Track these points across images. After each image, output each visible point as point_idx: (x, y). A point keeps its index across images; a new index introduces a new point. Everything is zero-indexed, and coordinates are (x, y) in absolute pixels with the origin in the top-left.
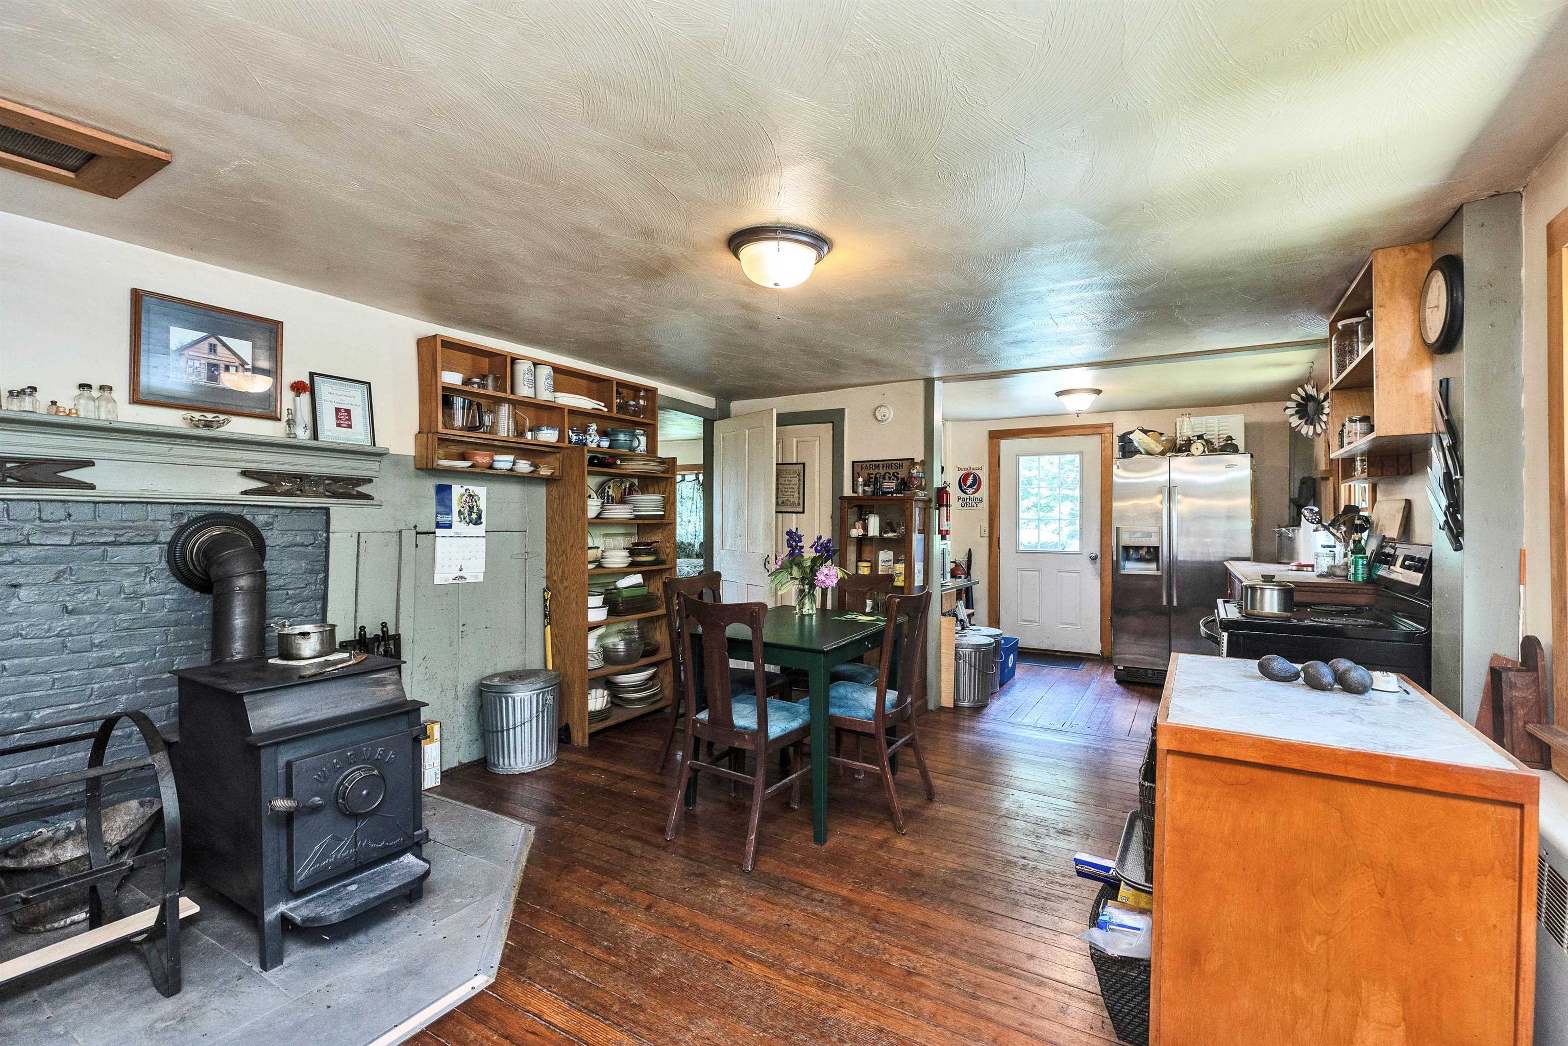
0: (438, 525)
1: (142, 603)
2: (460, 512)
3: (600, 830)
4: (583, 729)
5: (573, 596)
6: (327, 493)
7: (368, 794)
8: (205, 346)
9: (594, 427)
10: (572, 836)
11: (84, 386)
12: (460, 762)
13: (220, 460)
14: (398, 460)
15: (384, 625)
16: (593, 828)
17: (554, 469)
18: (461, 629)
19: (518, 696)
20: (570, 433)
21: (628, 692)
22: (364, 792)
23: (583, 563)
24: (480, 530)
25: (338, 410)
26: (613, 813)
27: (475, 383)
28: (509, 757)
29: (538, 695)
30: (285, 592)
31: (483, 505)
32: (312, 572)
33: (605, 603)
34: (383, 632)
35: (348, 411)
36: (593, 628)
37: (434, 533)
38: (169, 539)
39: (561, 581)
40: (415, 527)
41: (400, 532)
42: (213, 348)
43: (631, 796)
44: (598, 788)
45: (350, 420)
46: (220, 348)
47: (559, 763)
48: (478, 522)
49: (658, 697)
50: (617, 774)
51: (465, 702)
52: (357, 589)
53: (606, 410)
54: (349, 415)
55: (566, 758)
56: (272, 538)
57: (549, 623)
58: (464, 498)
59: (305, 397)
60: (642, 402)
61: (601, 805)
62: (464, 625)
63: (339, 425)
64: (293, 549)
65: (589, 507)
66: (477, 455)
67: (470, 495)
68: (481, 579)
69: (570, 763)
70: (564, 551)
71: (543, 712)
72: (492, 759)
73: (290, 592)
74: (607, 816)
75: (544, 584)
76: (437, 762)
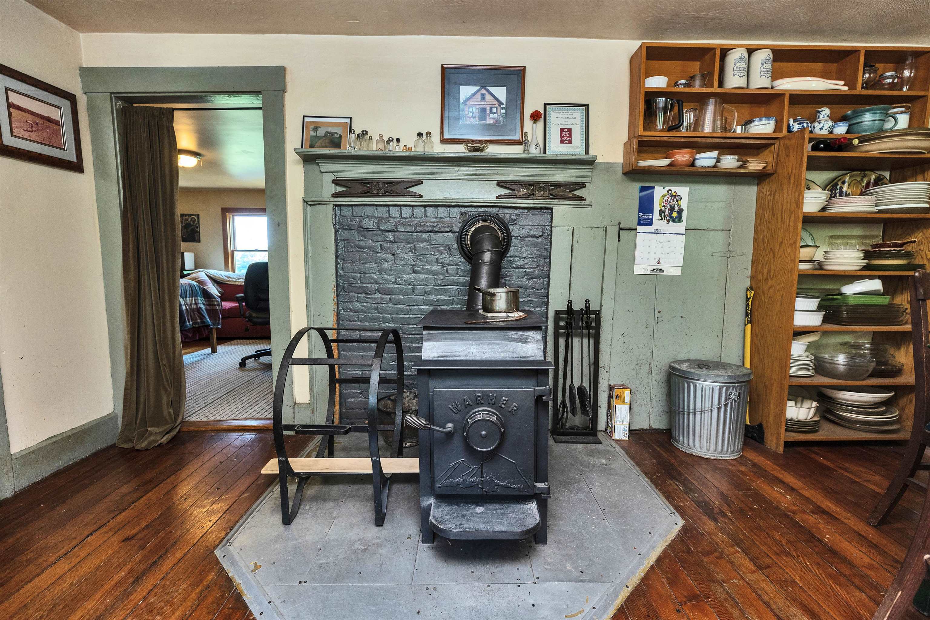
0: (640, 223)
1: (447, 270)
2: (661, 211)
3: (760, 568)
4: (778, 434)
5: (778, 296)
6: (551, 197)
7: (486, 436)
8: (479, 96)
9: (826, 111)
10: (721, 557)
11: (420, 135)
12: (650, 427)
13: (484, 175)
14: (609, 167)
15: (587, 301)
16: (752, 560)
17: (767, 163)
18: (657, 315)
19: (700, 384)
20: (791, 122)
21: (847, 411)
22: (483, 433)
23: (793, 261)
24: (681, 227)
25: (562, 130)
26: (788, 554)
27: (681, 84)
28: (688, 438)
29: (721, 389)
30: (524, 270)
31: (684, 204)
32: (541, 256)
33: (820, 308)
34: (586, 307)
35: (570, 130)
36: (800, 333)
37: (636, 229)
38: (458, 230)
39: (766, 280)
40: (619, 224)
41: (606, 228)
42: (483, 97)
43: (821, 541)
44: (777, 508)
45: (570, 137)
46: (488, 96)
47: (741, 460)
48: (679, 219)
49: (894, 427)
50: (808, 501)
51: (657, 378)
52: (571, 272)
53: (846, 88)
54: (570, 133)
55: (752, 458)
56: (515, 230)
57: (750, 322)
58: (666, 198)
59: (540, 124)
60: (907, 73)
61: (773, 533)
62: (660, 312)
63: (562, 142)
64: (529, 239)
65: (805, 201)
66: (678, 153)
67: (672, 196)
68: (678, 272)
69: (754, 465)
70: (771, 249)
71: (726, 405)
72: (675, 434)
73: (527, 270)
74: (777, 554)
75: (747, 283)
76: (627, 421)
